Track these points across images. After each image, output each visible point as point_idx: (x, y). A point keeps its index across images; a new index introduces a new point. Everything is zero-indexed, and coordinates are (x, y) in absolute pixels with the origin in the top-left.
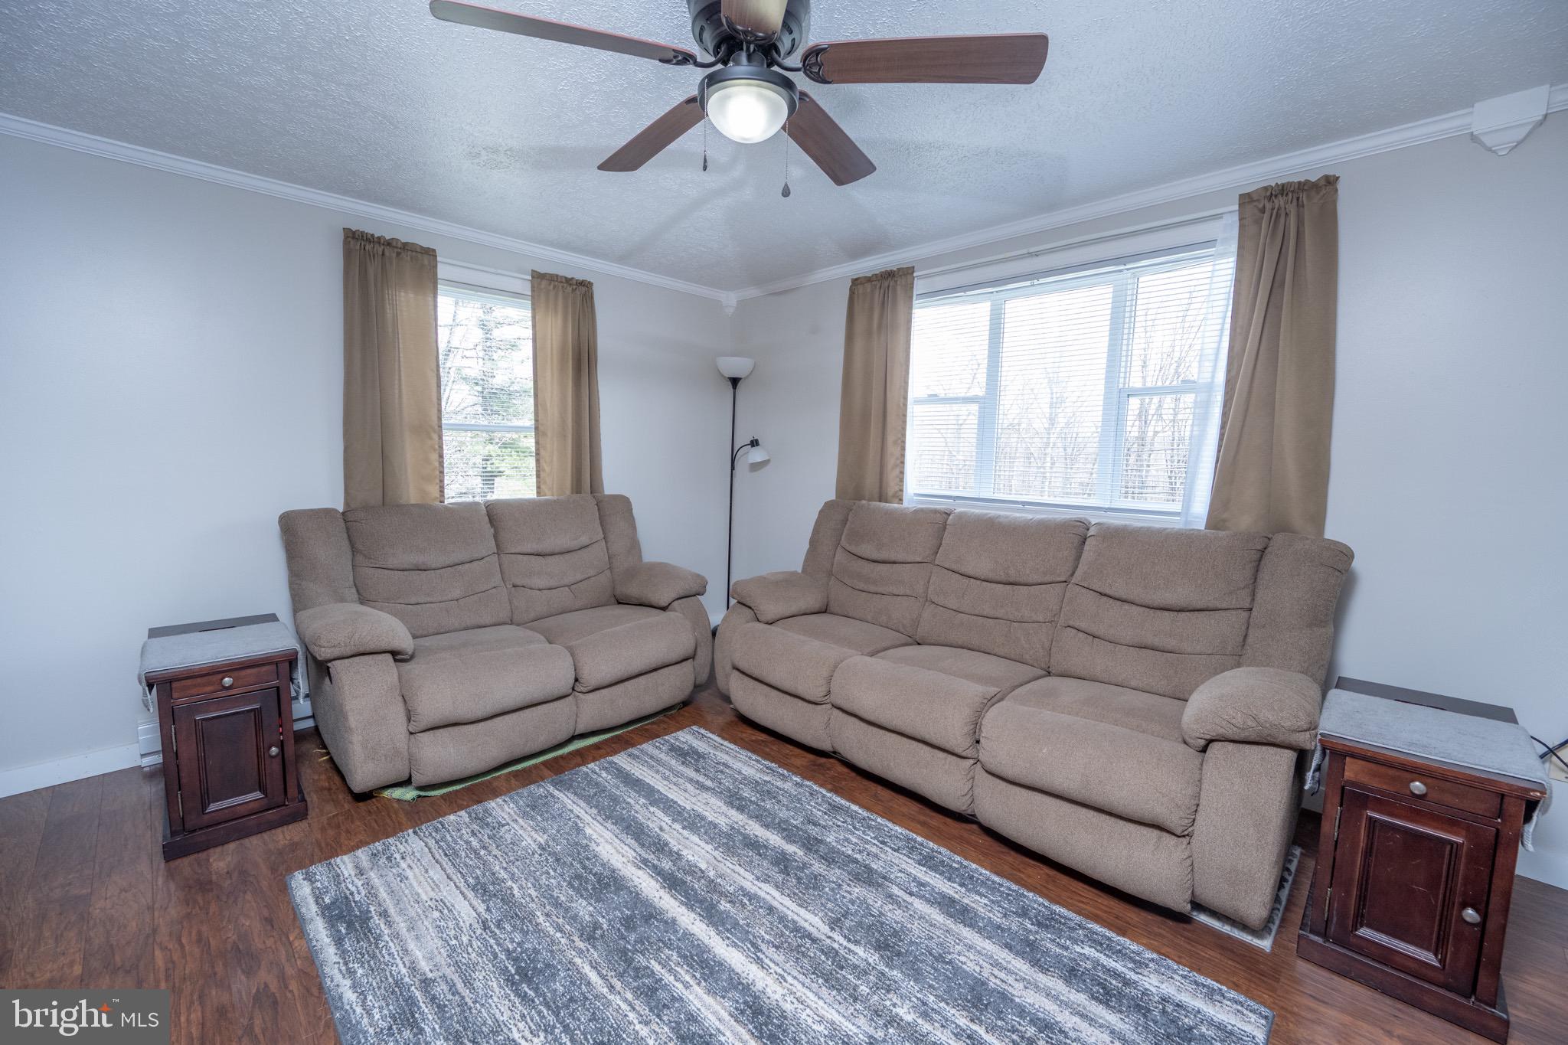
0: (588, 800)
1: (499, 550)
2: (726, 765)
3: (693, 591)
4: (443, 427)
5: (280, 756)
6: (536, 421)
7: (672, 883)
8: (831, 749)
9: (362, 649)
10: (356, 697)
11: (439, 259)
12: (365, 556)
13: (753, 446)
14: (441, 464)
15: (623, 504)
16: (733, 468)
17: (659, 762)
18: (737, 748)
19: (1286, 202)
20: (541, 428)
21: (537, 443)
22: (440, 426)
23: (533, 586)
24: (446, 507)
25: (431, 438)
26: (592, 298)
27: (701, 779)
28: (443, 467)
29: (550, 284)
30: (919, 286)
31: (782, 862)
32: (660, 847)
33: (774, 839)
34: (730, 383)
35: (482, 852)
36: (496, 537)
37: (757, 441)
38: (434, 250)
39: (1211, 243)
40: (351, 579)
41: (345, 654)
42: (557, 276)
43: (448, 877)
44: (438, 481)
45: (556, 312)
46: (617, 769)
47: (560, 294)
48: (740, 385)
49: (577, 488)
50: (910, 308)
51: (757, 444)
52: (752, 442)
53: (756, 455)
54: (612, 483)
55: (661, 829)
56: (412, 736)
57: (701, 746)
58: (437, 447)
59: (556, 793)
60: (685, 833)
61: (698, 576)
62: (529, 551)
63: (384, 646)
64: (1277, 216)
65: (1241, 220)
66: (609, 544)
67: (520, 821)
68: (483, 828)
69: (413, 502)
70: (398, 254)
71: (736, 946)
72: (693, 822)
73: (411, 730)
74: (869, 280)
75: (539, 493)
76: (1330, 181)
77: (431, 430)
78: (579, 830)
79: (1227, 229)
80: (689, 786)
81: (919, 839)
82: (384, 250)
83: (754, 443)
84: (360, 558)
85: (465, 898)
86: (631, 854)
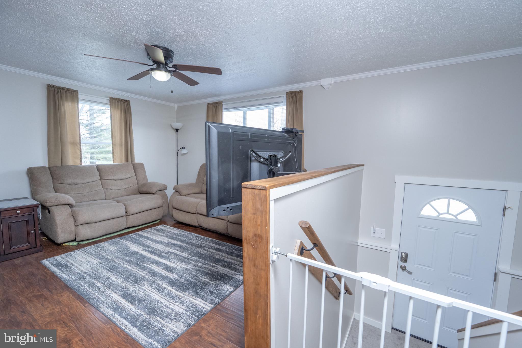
0: (129, 241)
1: (101, 178)
2: (170, 231)
3: (163, 189)
4: (81, 142)
5: (34, 233)
6: (112, 141)
7: (151, 252)
8: (198, 225)
9: (60, 204)
10: (59, 216)
11: (79, 93)
12: (57, 180)
13: (183, 149)
14: (81, 153)
15: (142, 165)
16: (177, 155)
17: (151, 232)
18: (174, 228)
19: (294, 95)
20: (114, 143)
21: (113, 147)
22: (80, 142)
23: (112, 189)
24: (83, 166)
25: (77, 146)
26: (130, 105)
27: (162, 234)
28: (81, 154)
29: (116, 101)
30: (224, 107)
31: (180, 247)
32: (149, 247)
33: (179, 243)
34: (175, 130)
35: (99, 252)
36: (100, 175)
37: (184, 147)
38: (77, 91)
39: (282, 102)
40: (53, 186)
41: (54, 205)
42: (118, 99)
43: (89, 257)
44: (80, 159)
45: (118, 109)
46: (138, 234)
47: (119, 104)
48: (179, 131)
49: (127, 160)
50: (222, 112)
51: (184, 148)
52: (183, 147)
53: (184, 151)
54: (138, 159)
55: (150, 244)
56: (76, 227)
57: (163, 228)
58: (79, 148)
59: (120, 240)
60: (156, 244)
61: (164, 185)
62: (111, 179)
63: (67, 203)
64: (293, 97)
65: (287, 98)
66: (137, 177)
67: (110, 246)
68: (99, 248)
69: (71, 165)
70: (66, 92)
71: (165, 260)
72: (158, 242)
73: (76, 225)
74: (212, 104)
75: (114, 162)
76: (301, 92)
77: (77, 144)
78: (126, 246)
79: (284, 99)
80: (159, 236)
81: (215, 240)
82: (61, 90)
83: (183, 148)
84: (55, 181)
85: (95, 260)
86: (141, 249)
